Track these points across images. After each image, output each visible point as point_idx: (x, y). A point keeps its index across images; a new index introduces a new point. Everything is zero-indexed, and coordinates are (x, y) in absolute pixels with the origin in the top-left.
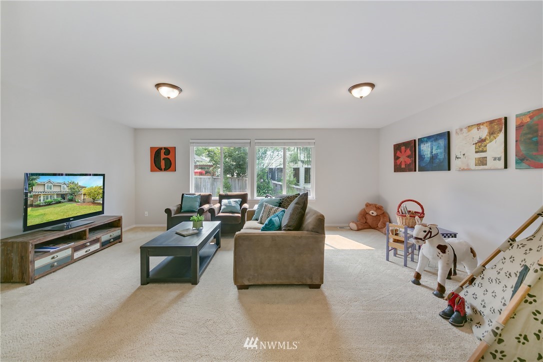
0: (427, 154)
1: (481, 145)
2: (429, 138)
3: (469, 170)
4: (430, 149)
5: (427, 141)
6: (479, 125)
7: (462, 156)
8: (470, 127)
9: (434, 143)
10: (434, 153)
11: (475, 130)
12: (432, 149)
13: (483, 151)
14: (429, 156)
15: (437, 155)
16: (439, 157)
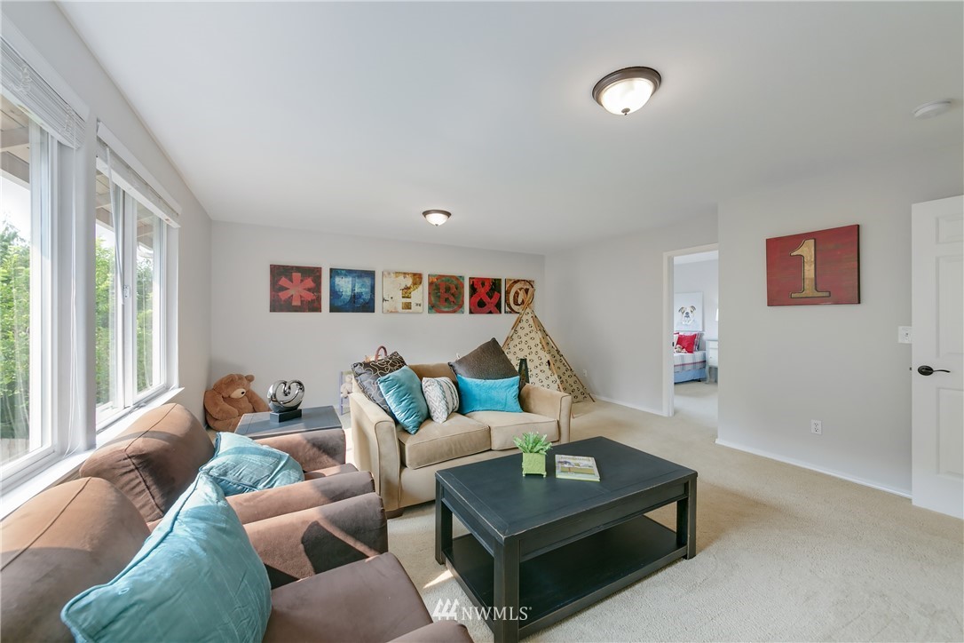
0: (346, 291)
1: (406, 291)
2: (349, 272)
3: (397, 312)
4: (350, 286)
5: (346, 275)
6: (405, 274)
7: (390, 299)
8: (397, 273)
9: (357, 280)
10: (356, 291)
11: (402, 277)
12: (354, 286)
13: (408, 297)
14: (349, 293)
15: (360, 295)
16: (364, 297)
